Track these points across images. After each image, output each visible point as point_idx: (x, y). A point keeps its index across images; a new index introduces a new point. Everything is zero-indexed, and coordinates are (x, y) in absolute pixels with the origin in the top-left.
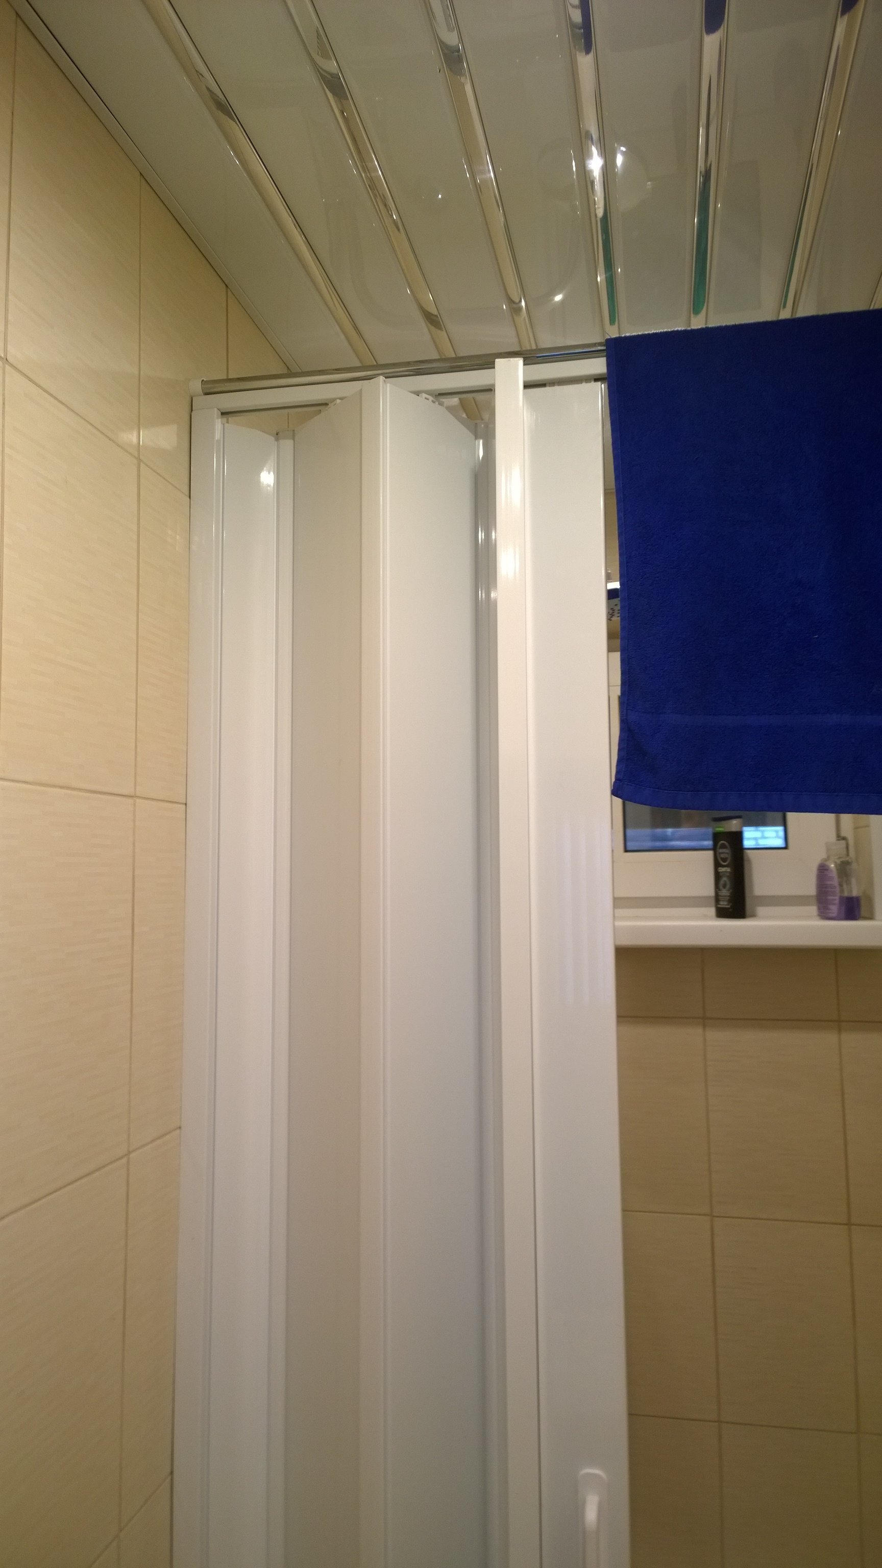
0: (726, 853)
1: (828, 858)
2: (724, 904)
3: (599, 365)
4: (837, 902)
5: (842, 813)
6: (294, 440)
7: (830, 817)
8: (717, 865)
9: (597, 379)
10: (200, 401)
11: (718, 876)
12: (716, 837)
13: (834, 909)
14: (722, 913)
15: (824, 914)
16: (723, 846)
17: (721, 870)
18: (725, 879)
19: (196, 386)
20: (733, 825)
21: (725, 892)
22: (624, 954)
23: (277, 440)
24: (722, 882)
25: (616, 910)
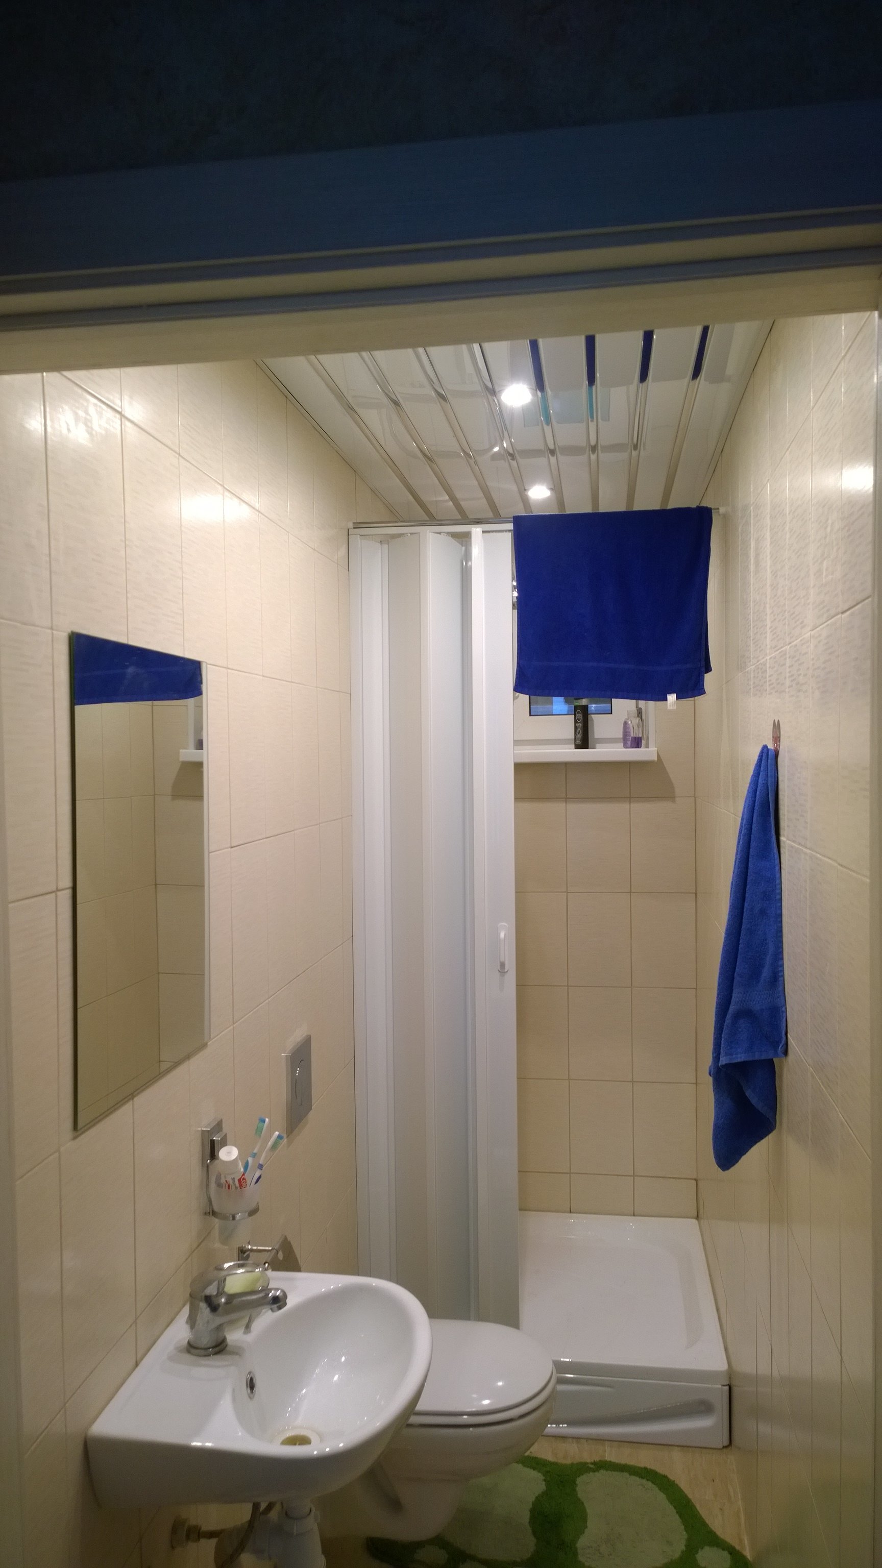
0: (580, 716)
1: (628, 719)
2: (578, 742)
3: (510, 526)
4: (630, 739)
5: (640, 700)
6: (388, 544)
7: (634, 701)
8: (576, 722)
9: (509, 531)
10: (352, 531)
11: (576, 728)
12: (576, 708)
13: (629, 743)
14: (577, 747)
15: (625, 746)
16: (579, 713)
17: (577, 725)
18: (579, 729)
19: (351, 525)
20: (584, 702)
21: (579, 736)
22: (521, 768)
23: (381, 544)
24: (578, 731)
25: (515, 747)
